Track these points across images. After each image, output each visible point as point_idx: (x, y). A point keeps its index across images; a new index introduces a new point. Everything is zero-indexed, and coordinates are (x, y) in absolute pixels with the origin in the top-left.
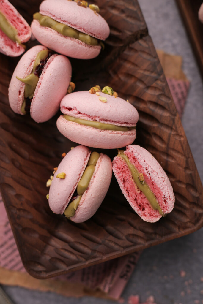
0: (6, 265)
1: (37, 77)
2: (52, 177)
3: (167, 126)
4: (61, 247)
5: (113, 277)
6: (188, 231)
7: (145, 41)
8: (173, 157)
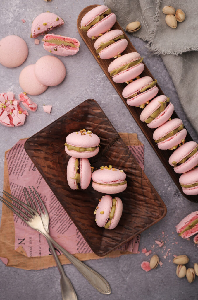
0: (82, 252)
1: (79, 174)
2: (95, 210)
3: (139, 177)
4: (107, 240)
5: (132, 244)
6: (160, 219)
7: (119, 141)
8: (145, 189)
